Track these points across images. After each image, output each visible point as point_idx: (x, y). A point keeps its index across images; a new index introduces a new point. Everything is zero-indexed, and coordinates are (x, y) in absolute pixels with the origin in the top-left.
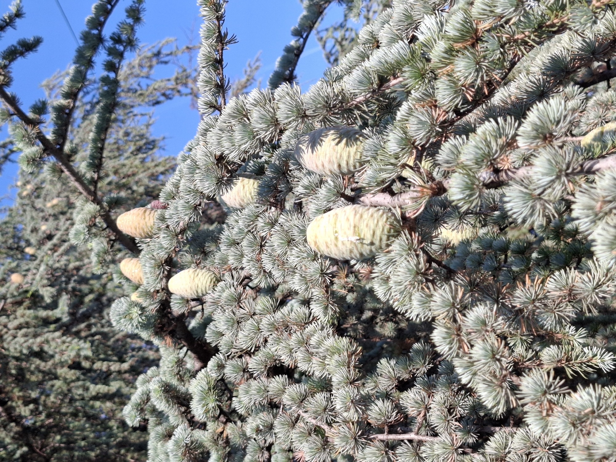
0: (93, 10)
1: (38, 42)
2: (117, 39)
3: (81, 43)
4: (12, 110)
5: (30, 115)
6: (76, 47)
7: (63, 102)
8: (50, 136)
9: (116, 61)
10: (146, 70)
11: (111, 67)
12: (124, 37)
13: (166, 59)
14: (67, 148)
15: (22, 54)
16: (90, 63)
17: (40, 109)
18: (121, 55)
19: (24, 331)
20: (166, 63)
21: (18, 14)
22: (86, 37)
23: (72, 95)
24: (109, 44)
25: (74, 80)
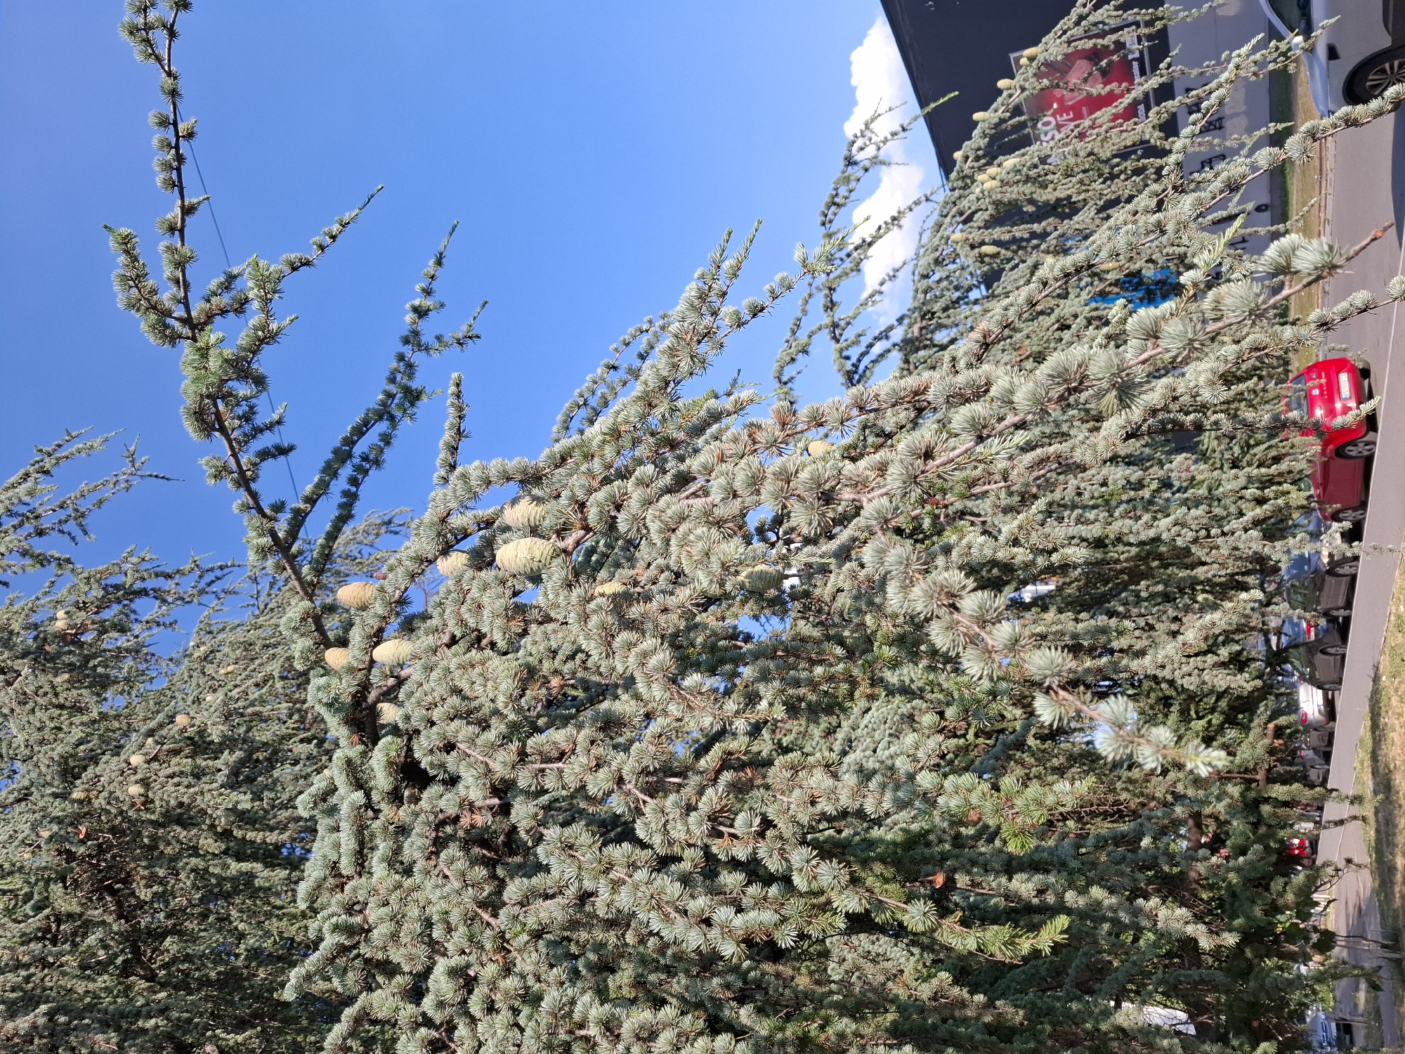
0: (349, 428)
1: (291, 448)
2: (365, 458)
3: (331, 456)
4: (251, 502)
5: (268, 511)
6: (326, 459)
7: (302, 506)
8: (281, 534)
9: (360, 477)
10: (371, 537)
11: (354, 482)
12: (371, 457)
13: (397, 529)
14: (294, 549)
15: (274, 456)
16: (335, 475)
17: (279, 507)
18: (366, 472)
19: (176, 780)
20: (396, 533)
21: (279, 422)
22: (336, 451)
23: (311, 501)
24: (357, 461)
25: (317, 486)
